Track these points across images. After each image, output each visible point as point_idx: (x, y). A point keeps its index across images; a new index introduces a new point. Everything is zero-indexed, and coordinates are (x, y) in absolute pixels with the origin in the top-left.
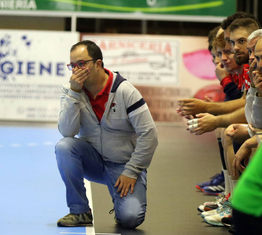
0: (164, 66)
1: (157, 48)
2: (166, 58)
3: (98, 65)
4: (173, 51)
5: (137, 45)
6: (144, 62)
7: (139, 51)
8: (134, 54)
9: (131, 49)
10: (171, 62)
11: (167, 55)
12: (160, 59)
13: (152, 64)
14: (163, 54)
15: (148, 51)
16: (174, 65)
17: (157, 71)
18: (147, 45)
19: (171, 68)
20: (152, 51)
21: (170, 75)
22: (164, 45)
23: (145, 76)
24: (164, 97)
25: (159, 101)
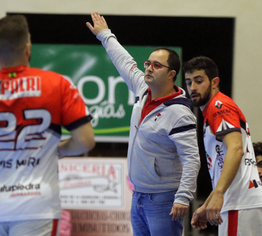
0: (108, 189)
1: (101, 171)
2: (110, 181)
3: (171, 75)
4: (117, 173)
5: (80, 168)
6: (88, 185)
7: (82, 174)
8: (76, 178)
9: (74, 172)
10: (115, 184)
11: (111, 177)
12: (104, 182)
13: (95, 187)
14: (107, 177)
15: (91, 174)
16: (119, 187)
17: (101, 195)
18: (90, 168)
19: (115, 191)
20: (96, 174)
21: (115, 198)
22: (107, 167)
23: (89, 200)
24: (109, 221)
25: (104, 225)
